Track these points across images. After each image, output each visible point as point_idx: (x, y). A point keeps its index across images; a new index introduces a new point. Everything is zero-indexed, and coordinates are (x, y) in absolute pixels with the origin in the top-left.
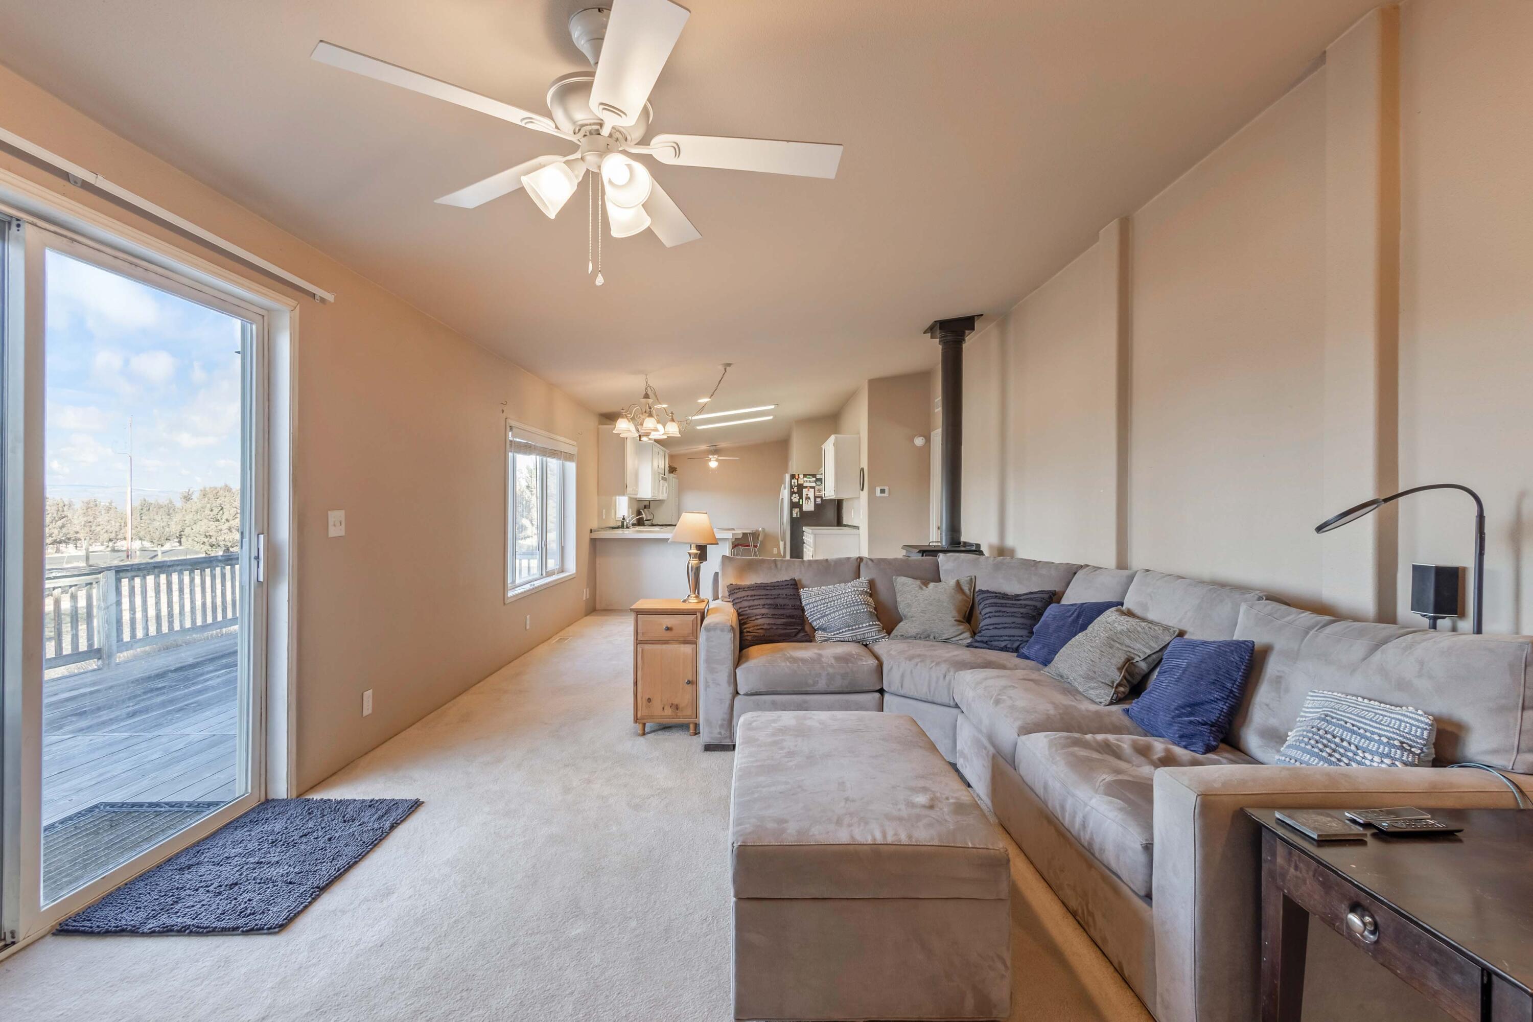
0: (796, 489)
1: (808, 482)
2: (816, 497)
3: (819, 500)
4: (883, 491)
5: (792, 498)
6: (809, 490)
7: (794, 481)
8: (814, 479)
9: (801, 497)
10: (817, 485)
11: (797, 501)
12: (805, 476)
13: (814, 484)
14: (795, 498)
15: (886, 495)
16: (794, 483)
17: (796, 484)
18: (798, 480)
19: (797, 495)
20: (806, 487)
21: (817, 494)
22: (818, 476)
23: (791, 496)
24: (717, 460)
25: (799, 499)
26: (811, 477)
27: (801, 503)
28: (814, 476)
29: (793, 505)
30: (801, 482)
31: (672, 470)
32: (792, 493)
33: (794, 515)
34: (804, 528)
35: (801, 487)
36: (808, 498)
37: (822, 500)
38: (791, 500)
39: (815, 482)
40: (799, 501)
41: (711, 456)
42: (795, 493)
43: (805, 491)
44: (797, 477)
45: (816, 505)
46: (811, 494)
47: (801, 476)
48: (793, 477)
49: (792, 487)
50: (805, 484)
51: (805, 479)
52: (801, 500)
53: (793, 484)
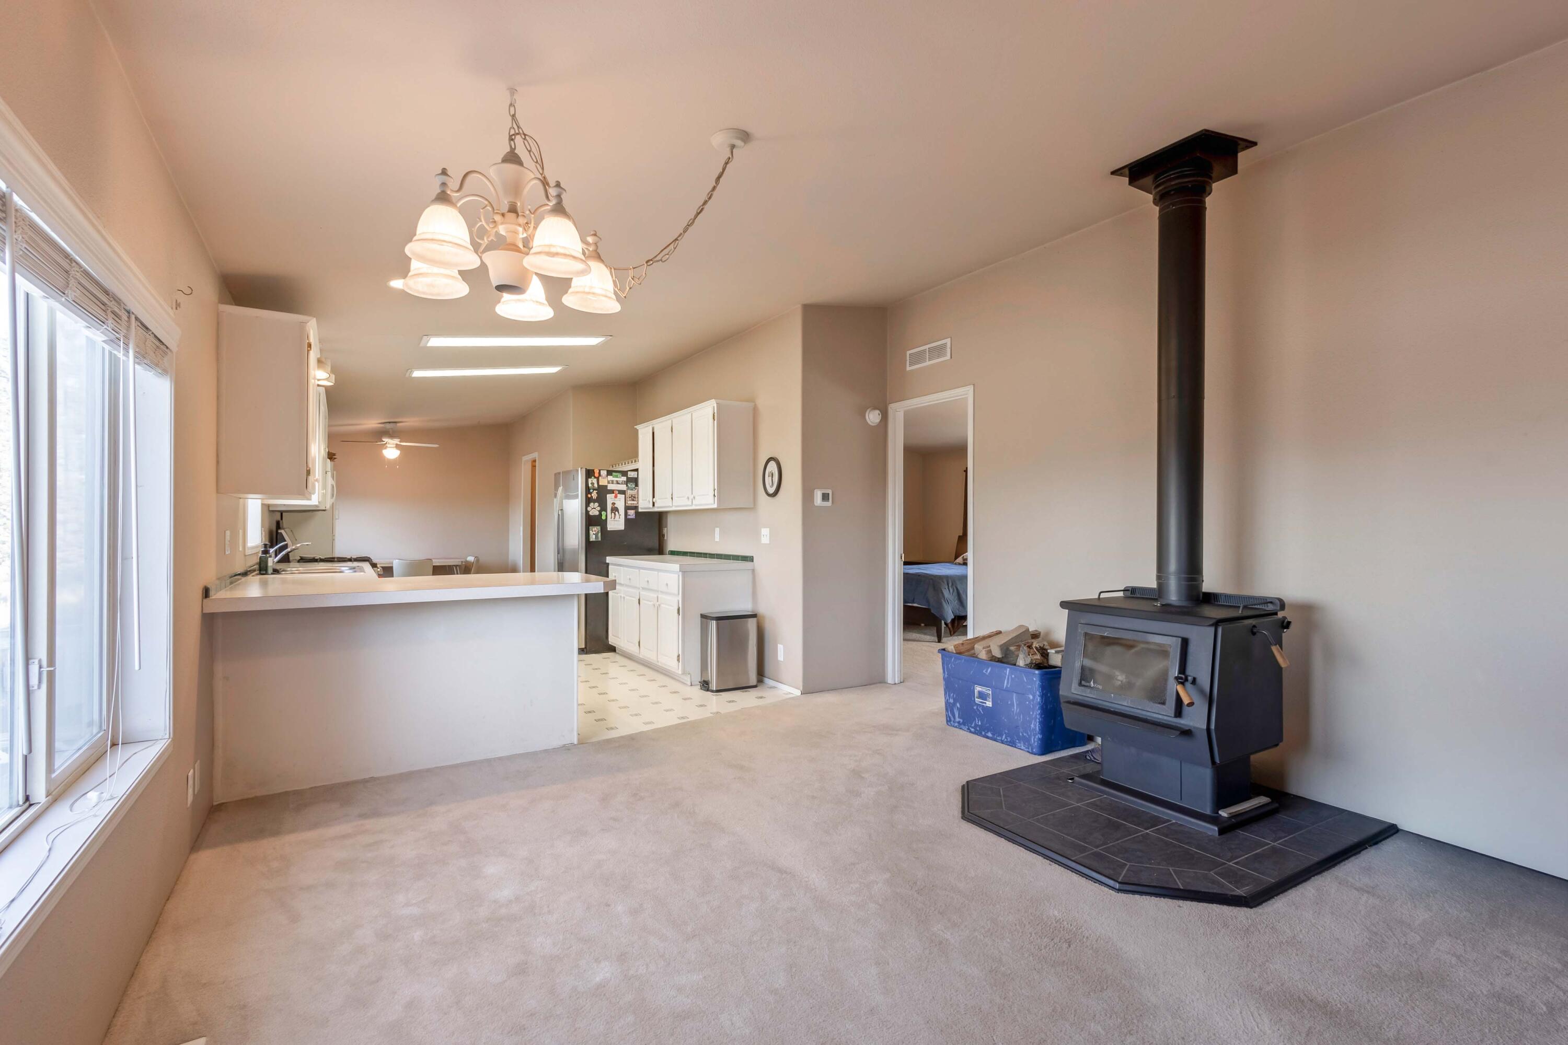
0: (594, 495)
1: (614, 483)
2: (627, 508)
3: (632, 513)
4: (825, 497)
5: (589, 509)
6: (616, 497)
7: (592, 480)
8: (624, 479)
9: (603, 508)
10: (628, 488)
11: (597, 513)
12: (610, 473)
13: (624, 487)
14: (594, 510)
15: (828, 504)
16: (593, 484)
17: (596, 485)
18: (598, 479)
19: (597, 504)
20: (612, 492)
21: (630, 503)
22: (632, 475)
23: (587, 505)
24: (397, 446)
25: (600, 512)
26: (619, 475)
27: (604, 517)
28: (624, 473)
29: (590, 521)
30: (603, 482)
31: (331, 456)
32: (588, 501)
33: (593, 538)
34: (609, 559)
35: (603, 492)
36: (615, 510)
37: (637, 513)
38: (587, 512)
39: (626, 483)
40: (600, 515)
41: (386, 440)
42: (594, 501)
43: (610, 498)
44: (597, 475)
45: (627, 521)
46: (620, 503)
47: (604, 473)
48: (589, 473)
49: (588, 490)
50: (610, 487)
51: (610, 478)
52: (603, 513)
53: (590, 485)
